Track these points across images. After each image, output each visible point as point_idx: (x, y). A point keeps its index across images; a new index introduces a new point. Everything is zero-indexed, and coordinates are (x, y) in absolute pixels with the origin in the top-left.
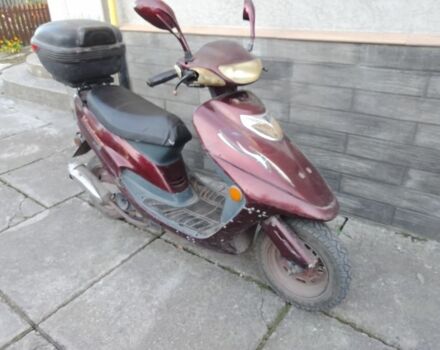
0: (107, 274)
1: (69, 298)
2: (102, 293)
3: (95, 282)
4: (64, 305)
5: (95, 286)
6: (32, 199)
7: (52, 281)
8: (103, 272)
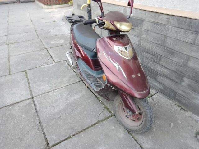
0: (60, 88)
1: (45, 92)
2: (55, 94)
3: (55, 90)
4: (43, 94)
5: (54, 91)
6: (53, 59)
7: (44, 86)
8: (59, 87)
